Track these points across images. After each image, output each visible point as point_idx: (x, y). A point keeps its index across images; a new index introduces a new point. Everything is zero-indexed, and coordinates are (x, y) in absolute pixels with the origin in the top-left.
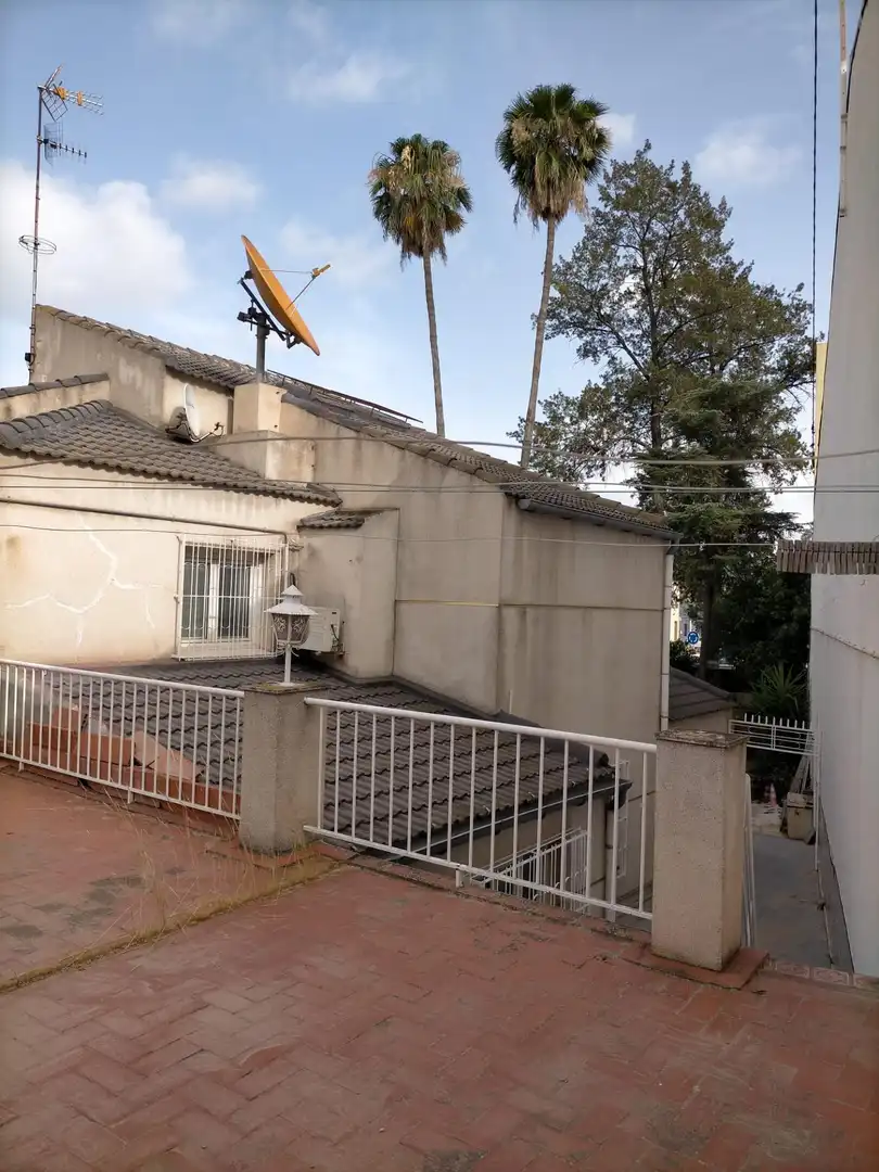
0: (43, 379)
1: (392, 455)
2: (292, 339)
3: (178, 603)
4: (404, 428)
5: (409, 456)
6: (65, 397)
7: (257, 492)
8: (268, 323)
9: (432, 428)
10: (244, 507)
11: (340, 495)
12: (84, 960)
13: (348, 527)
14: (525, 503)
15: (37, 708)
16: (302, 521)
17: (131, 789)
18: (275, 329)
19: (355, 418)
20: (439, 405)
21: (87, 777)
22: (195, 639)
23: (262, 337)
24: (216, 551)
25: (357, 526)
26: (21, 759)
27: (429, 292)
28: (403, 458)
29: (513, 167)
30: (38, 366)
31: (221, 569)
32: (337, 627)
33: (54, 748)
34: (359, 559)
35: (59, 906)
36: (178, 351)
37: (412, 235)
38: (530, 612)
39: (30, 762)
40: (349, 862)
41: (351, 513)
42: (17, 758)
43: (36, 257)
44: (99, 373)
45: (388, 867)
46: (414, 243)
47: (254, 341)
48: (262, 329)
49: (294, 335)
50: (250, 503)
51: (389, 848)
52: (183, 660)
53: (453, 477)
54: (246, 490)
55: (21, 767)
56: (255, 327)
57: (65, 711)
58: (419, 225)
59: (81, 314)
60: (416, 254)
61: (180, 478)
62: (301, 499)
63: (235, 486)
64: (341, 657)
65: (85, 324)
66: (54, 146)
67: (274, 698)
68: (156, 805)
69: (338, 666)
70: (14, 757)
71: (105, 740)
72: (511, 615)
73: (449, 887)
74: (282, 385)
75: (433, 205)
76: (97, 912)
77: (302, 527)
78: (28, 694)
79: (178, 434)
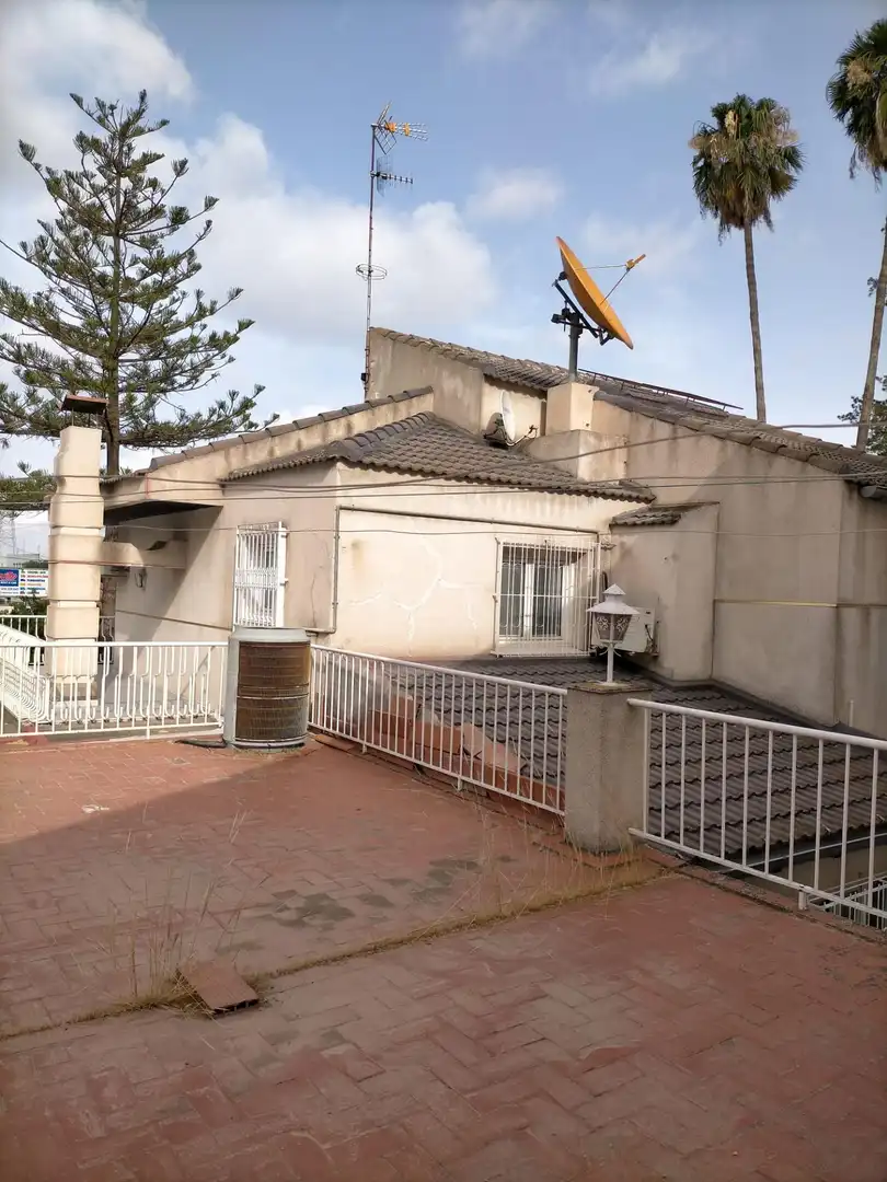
0: (376, 396)
1: (711, 447)
2: (605, 335)
3: (496, 601)
4: (722, 416)
5: (731, 446)
6: (396, 411)
7: (570, 492)
8: (581, 322)
9: (752, 415)
10: (557, 507)
11: (655, 491)
12: (431, 935)
13: (663, 523)
14: (870, 491)
15: (378, 697)
16: (614, 518)
17: (460, 777)
18: (588, 327)
19: (668, 410)
20: (759, 388)
21: (421, 763)
22: (513, 637)
23: (575, 337)
24: (531, 551)
25: (673, 522)
26: (365, 743)
27: (750, 267)
28: (723, 449)
29: (849, 114)
30: (372, 384)
31: (536, 569)
32: (651, 627)
33: (393, 734)
34: (675, 557)
35: (404, 881)
36: (493, 359)
37: (731, 205)
38: (875, 615)
39: (372, 745)
40: (678, 870)
41: (666, 509)
42: (361, 741)
43: (369, 283)
44: (424, 387)
45: (721, 880)
46: (734, 214)
47: (567, 341)
48: (576, 329)
49: (607, 331)
50: (563, 503)
51: (721, 860)
52: (501, 656)
53: (781, 465)
54: (559, 490)
55: (364, 750)
56: (568, 327)
57: (402, 700)
58: (740, 195)
59: (407, 332)
60: (736, 226)
61: (499, 482)
62: (613, 497)
63: (550, 488)
64: (656, 658)
65: (410, 341)
66: (385, 178)
67: (598, 697)
68: (484, 794)
69: (652, 668)
70: (358, 740)
71: (437, 729)
72: (852, 617)
73: (791, 908)
74: (592, 383)
75: (756, 170)
76: (438, 891)
77: (615, 525)
78: (371, 682)
79: (495, 439)
